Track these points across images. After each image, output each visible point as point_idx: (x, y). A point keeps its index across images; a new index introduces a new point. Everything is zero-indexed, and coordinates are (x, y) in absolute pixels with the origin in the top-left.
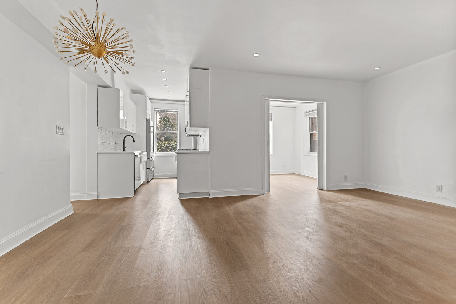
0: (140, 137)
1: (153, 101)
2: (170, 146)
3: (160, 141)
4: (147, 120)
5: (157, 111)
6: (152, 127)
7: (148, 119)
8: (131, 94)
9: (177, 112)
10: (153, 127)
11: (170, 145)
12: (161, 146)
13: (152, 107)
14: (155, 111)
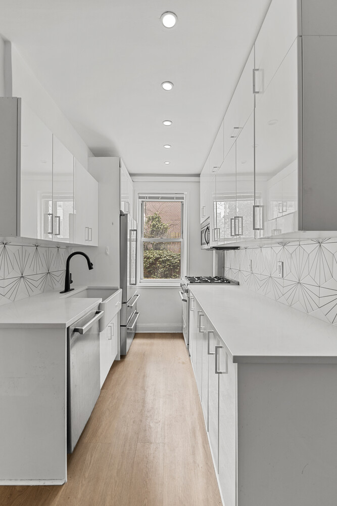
0: (106, 254)
1: (136, 179)
2: (160, 258)
3: (147, 249)
4: (122, 215)
5: (144, 198)
6: (134, 230)
7: (125, 213)
8: (89, 157)
9: (183, 198)
10: (136, 230)
11: (161, 255)
12: (148, 258)
13: (134, 191)
14: (140, 198)
